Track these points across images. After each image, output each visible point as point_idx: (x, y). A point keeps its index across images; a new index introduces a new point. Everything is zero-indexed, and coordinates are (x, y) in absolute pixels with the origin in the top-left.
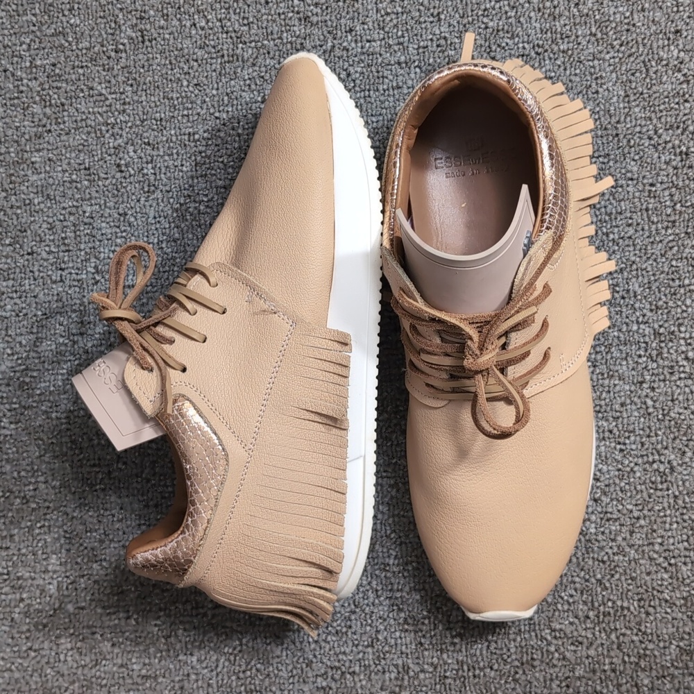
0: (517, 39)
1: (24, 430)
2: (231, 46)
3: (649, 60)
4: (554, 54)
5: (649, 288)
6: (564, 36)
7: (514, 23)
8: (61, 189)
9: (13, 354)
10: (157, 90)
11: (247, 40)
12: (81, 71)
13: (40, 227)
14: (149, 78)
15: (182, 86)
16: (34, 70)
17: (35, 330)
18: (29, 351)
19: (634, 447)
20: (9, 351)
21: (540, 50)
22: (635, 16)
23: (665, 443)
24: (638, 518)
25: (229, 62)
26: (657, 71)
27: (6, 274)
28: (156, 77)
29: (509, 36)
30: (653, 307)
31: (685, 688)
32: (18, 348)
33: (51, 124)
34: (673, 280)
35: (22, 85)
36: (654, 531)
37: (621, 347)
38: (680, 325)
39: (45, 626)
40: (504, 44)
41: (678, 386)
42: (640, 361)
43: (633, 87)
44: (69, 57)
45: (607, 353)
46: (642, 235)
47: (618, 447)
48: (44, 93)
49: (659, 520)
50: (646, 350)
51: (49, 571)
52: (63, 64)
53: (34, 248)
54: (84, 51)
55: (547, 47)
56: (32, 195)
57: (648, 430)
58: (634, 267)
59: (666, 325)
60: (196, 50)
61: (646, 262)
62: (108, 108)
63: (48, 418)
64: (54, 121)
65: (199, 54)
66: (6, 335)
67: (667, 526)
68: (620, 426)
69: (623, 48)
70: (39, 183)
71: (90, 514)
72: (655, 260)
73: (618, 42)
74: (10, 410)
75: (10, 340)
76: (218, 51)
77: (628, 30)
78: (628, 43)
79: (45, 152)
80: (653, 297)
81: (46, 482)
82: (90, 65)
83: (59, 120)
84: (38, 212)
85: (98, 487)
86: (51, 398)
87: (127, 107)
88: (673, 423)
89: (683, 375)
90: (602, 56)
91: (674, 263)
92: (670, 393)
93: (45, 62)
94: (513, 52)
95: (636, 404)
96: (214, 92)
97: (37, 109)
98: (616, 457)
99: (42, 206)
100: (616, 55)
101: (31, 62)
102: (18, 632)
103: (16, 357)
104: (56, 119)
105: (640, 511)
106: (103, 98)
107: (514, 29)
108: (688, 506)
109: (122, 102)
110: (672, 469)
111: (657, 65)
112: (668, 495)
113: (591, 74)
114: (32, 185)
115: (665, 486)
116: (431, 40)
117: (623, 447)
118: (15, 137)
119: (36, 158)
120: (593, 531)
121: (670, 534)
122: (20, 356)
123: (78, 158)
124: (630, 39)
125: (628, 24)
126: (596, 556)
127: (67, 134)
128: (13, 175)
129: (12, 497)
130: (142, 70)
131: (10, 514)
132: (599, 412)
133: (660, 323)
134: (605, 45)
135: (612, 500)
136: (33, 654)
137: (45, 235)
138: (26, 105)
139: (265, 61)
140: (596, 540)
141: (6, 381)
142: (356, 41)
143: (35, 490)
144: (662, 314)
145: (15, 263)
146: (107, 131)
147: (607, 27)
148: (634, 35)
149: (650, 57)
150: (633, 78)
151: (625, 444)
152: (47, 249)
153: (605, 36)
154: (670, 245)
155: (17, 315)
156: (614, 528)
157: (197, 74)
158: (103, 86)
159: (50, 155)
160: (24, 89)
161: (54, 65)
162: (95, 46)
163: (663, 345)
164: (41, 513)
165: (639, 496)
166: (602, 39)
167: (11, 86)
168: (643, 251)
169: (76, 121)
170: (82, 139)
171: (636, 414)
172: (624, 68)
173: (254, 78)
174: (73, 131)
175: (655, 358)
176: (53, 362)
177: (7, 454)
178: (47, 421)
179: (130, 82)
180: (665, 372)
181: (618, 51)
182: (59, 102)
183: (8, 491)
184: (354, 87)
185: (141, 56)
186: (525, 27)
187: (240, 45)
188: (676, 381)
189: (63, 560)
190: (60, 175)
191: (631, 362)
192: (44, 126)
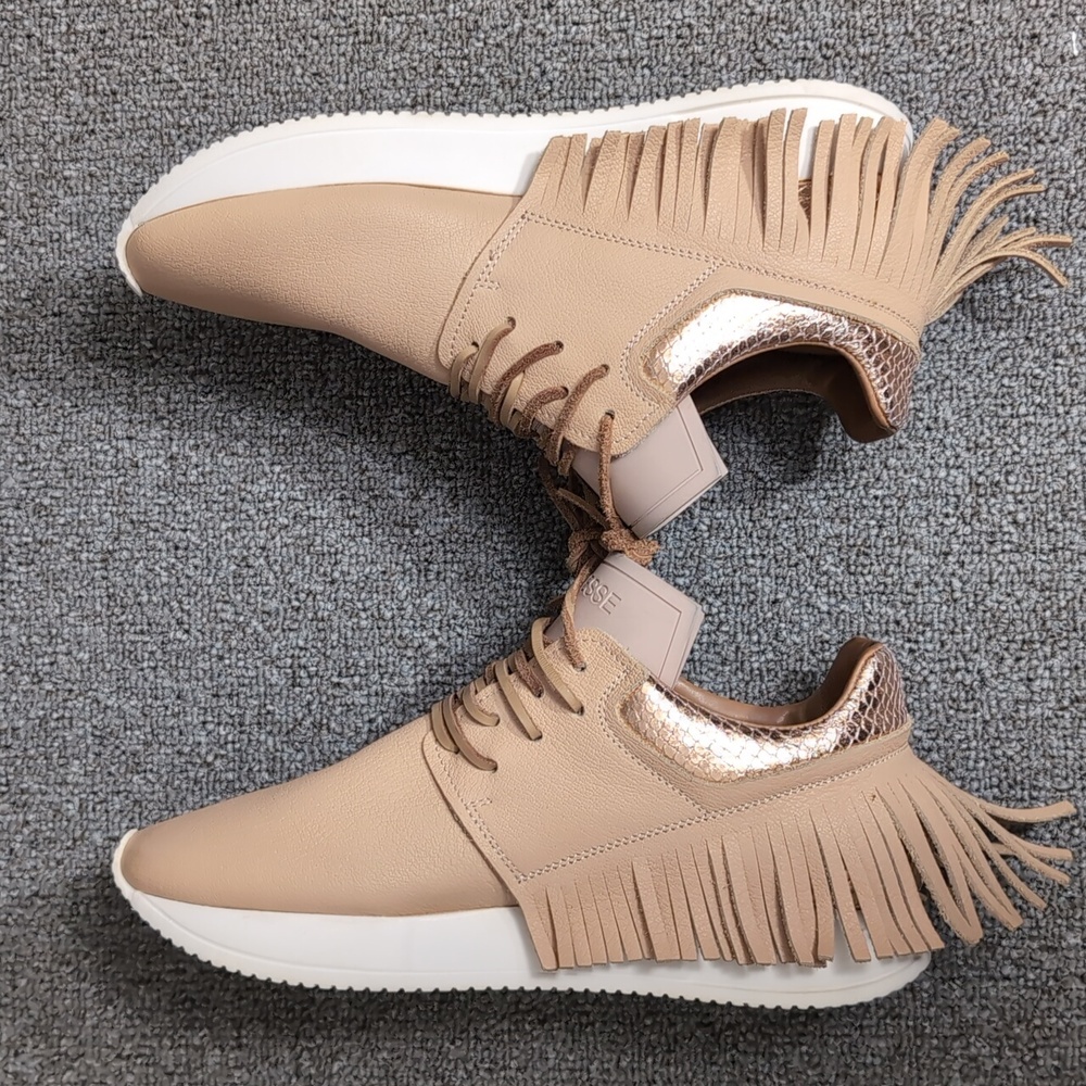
0: (796, 34)
1: (38, 575)
2: (370, 19)
3: (990, 77)
4: (850, 60)
5: (968, 416)
6: (866, 33)
7: (793, 8)
8: (107, 221)
9: (25, 463)
10: (256, 80)
11: (394, 12)
12: (143, 43)
13: (73, 276)
14: (244, 60)
15: (294, 74)
16: (73, 38)
17: (60, 429)
18: (51, 459)
19: (930, 647)
20: (20, 458)
21: (830, 53)
22: (974, 9)
23: (975, 644)
24: (930, 750)
25: (365, 43)
26: (1000, 94)
27: (19, 342)
28: (256, 59)
29: (785, 28)
30: (971, 445)
31: (982, 997)
32: (33, 454)
33: (95, 121)
34: (1003, 406)
35: (54, 60)
36: (952, 770)
37: (920, 502)
38: (1008, 473)
39: (59, 863)
40: (776, 41)
41: (999, 562)
42: (947, 522)
43: (963, 116)
44: (125, 20)
45: (900, 508)
46: (962, 338)
47: (907, 645)
48: (87, 73)
49: (959, 754)
50: (957, 507)
51: (67, 784)
52: (117, 31)
53: (64, 306)
54: (149, 14)
55: (839, 49)
56: (63, 226)
57: (952, 624)
58: (948, 384)
59: (988, 472)
60: (317, 22)
61: (964, 378)
62: (181, 102)
63: (74, 560)
64: (99, 118)
65: (322, 28)
66: (17, 434)
67: (971, 763)
68: (912, 616)
69: (952, 57)
70: (74, 209)
71: (132, 703)
72: (979, 376)
73: (946, 47)
74: (19, 546)
75: (23, 441)
76: (351, 26)
77: (961, 30)
78: (960, 49)
79: (85, 162)
80: (972, 430)
81: (69, 653)
82: (157, 35)
83: (108, 116)
84: (70, 253)
85: (145, 665)
86: (81, 531)
87: (210, 102)
88: (988, 615)
89: (1007, 547)
90: (921, 66)
91: (1006, 381)
92: (987, 572)
93: (90, 26)
94: (789, 53)
95: (936, 585)
96: (342, 87)
97: (75, 97)
98: (904, 661)
99: (78, 244)
100: (941, 66)
101: (69, 26)
102: (19, 870)
103: (30, 467)
104: (104, 113)
105: (934, 739)
106: (174, 87)
107: (793, 18)
108: (1003, 736)
109: (203, 94)
110: (983, 680)
111: (1001, 86)
112: (975, 719)
113: (903, 93)
114: (64, 212)
115: (971, 706)
116: (669, 27)
117: (914, 647)
118: (40, 137)
119: (71, 171)
121: (973, 775)
122: (36, 466)
123: (133, 174)
124: (963, 43)
125: (962, 21)
127: (120, 137)
128: (35, 195)
129: (18, 673)
130: (234, 48)
131: (14, 698)
132: (883, 593)
133: (980, 469)
134: (926, 51)
136: (40, 902)
137: (80, 288)
138: (59, 90)
139: (420, 45)
141: (14, 502)
142: (557, 23)
143: (52, 664)
144: (983, 455)
145: (34, 327)
146: (179, 137)
147: (930, 24)
148: (970, 38)
149: (991, 72)
150: (964, 103)
151: (917, 642)
152: (82, 308)
153: (926, 37)
154: (1002, 355)
155: (35, 405)
157: (317, 58)
158: (176, 68)
159: (93, 168)
160: (57, 65)
161: (103, 32)
162: (165, 7)
163: (982, 501)
164: (60, 699)
165: (932, 719)
166: (923, 41)
167: (37, 60)
168: (962, 361)
169: (132, 119)
170: (141, 146)
171: (936, 599)
172: (951, 87)
173: (402, 69)
174: (127, 134)
175: (968, 520)
176: (85, 478)
177: (12, 609)
178: (73, 564)
179: (216, 64)
180: (982, 541)
181: (945, 61)
182: (108, 88)
183: (12, 664)
184: (550, 91)
185: (234, 26)
186: (809, 16)
187: (384, 19)
188: (996, 555)
189: (90, 769)
190: (106, 199)
191: (933, 524)
192: (85, 124)
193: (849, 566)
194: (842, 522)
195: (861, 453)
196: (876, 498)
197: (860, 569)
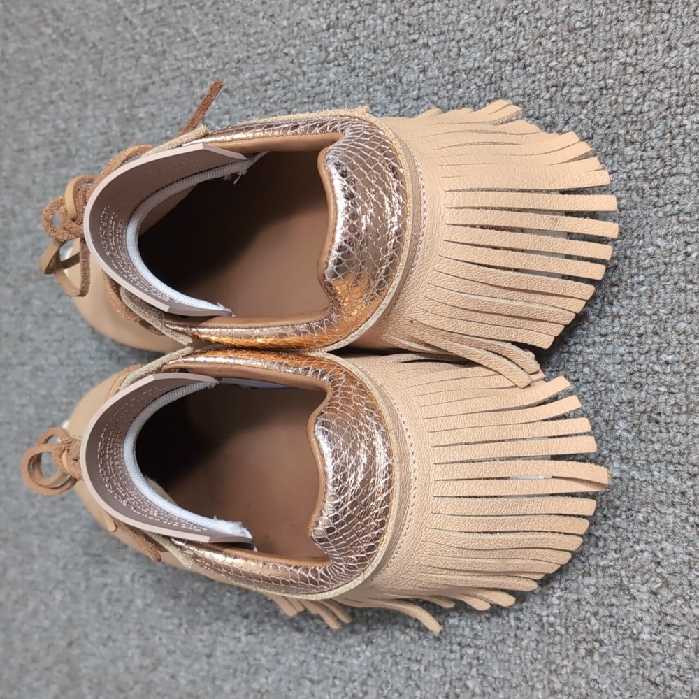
33: (155, 75)
35: (137, 34)
45: (688, 374)
48: (152, 41)
52: (168, 7)
62: (198, 53)
79: (149, 106)
82: (187, 4)
83: (161, 70)
87: (213, 49)
93: (155, 6)
97: (146, 59)
98: (687, 534)
104: (159, 68)
106: (195, 42)
109: (210, 44)
120: (645, 636)
126: (647, 674)
127: (166, 85)
130: (228, 5)
132: (671, 463)
135: (676, 597)
140: (650, 651)
146: (196, 79)
156: (674, 639)
158: (197, 27)
161: (161, 8)
169: (173, 70)
170: (177, 90)
174: (171, 81)
179: (217, 20)
182: (162, 49)
190: (159, 131)
192: (150, 77)
193: (640, 433)
194: (635, 388)
195: (655, 317)
196: (667, 363)
197: (650, 436)
